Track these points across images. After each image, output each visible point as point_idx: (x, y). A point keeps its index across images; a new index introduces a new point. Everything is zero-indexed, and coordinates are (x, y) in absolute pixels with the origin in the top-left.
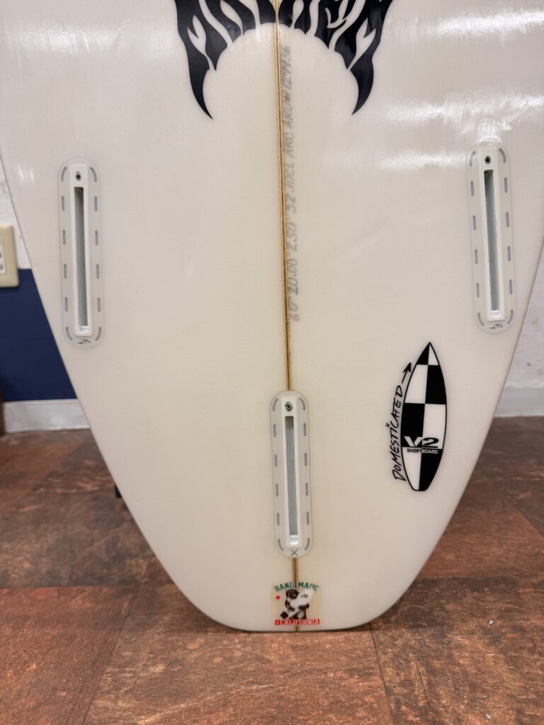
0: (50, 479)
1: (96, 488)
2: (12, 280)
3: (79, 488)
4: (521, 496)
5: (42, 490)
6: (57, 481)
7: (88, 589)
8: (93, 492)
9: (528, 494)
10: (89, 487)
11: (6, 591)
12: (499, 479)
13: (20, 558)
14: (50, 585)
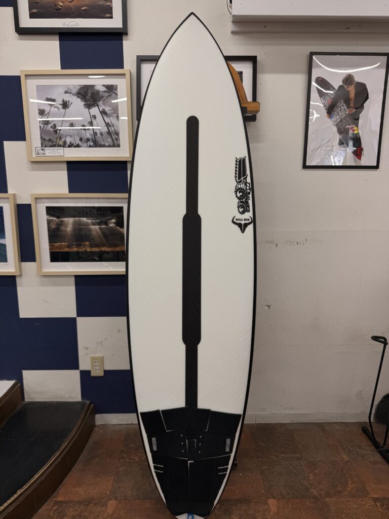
0: (122, 454)
1: (138, 460)
2: (101, 374)
3: (134, 459)
4: (263, 468)
5: (122, 460)
6: (125, 455)
7: (148, 501)
8: (139, 461)
9: (266, 467)
10: (137, 460)
11: (128, 501)
12: (260, 459)
13: (127, 490)
14: (138, 499)
